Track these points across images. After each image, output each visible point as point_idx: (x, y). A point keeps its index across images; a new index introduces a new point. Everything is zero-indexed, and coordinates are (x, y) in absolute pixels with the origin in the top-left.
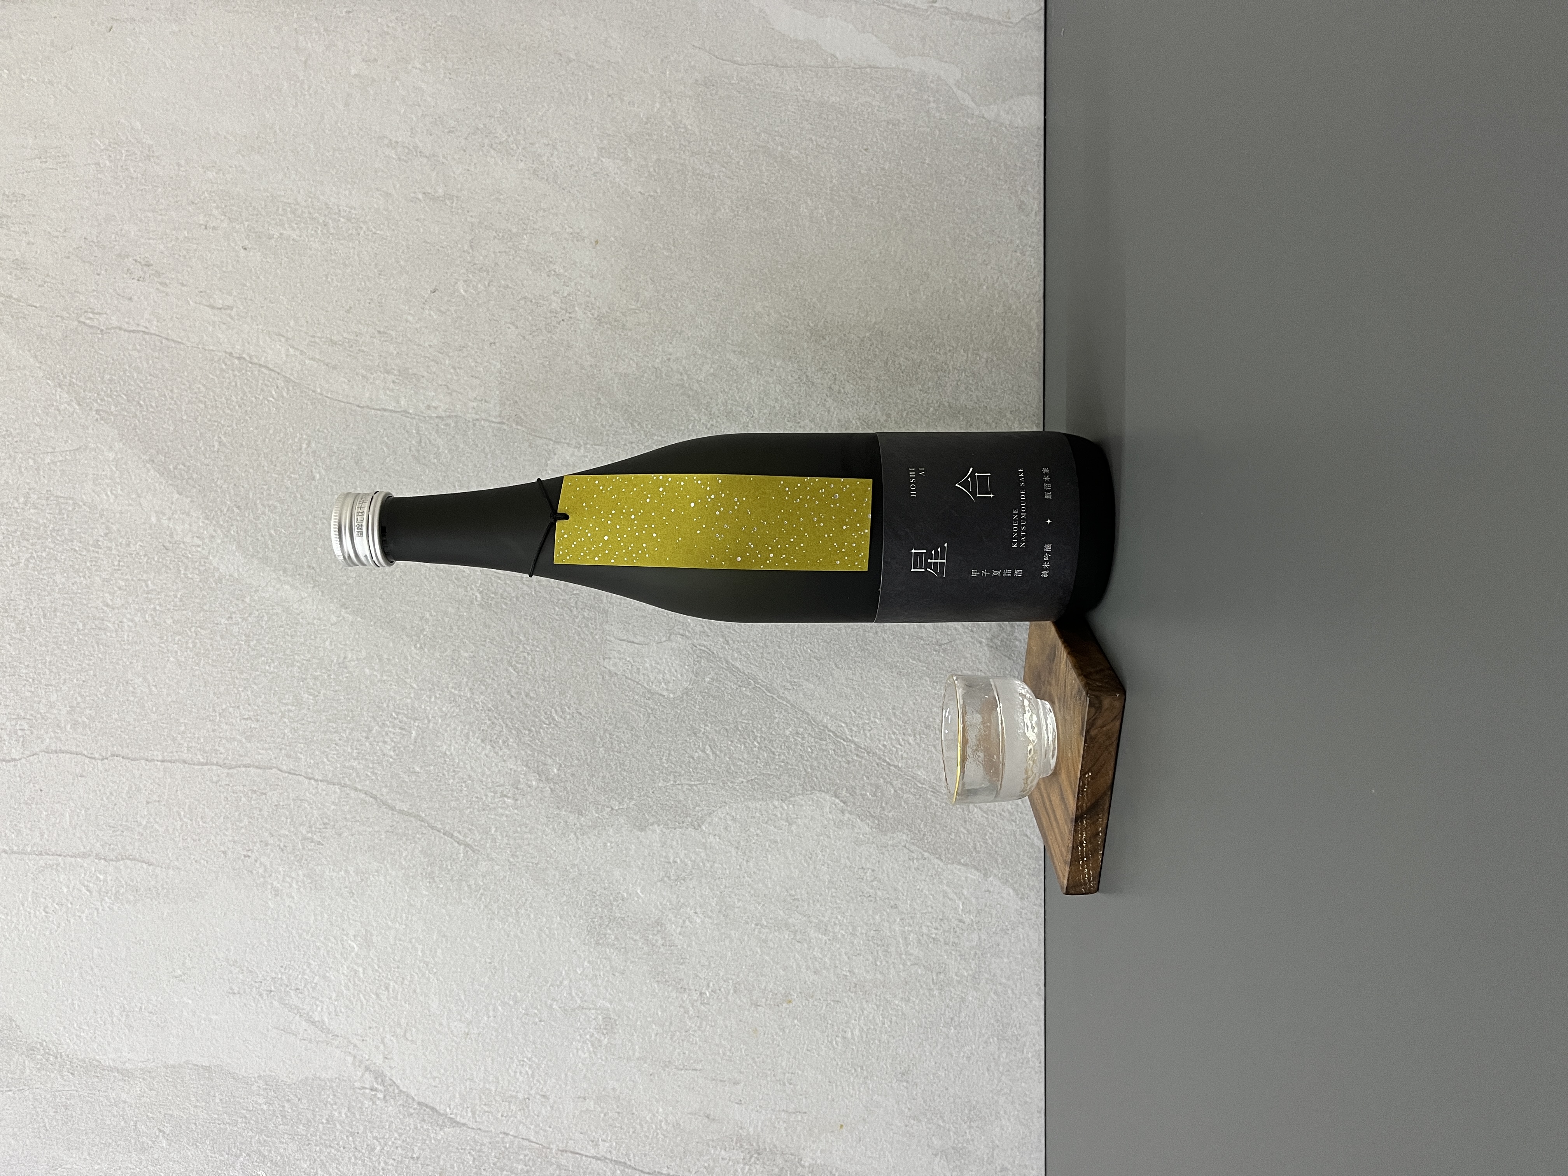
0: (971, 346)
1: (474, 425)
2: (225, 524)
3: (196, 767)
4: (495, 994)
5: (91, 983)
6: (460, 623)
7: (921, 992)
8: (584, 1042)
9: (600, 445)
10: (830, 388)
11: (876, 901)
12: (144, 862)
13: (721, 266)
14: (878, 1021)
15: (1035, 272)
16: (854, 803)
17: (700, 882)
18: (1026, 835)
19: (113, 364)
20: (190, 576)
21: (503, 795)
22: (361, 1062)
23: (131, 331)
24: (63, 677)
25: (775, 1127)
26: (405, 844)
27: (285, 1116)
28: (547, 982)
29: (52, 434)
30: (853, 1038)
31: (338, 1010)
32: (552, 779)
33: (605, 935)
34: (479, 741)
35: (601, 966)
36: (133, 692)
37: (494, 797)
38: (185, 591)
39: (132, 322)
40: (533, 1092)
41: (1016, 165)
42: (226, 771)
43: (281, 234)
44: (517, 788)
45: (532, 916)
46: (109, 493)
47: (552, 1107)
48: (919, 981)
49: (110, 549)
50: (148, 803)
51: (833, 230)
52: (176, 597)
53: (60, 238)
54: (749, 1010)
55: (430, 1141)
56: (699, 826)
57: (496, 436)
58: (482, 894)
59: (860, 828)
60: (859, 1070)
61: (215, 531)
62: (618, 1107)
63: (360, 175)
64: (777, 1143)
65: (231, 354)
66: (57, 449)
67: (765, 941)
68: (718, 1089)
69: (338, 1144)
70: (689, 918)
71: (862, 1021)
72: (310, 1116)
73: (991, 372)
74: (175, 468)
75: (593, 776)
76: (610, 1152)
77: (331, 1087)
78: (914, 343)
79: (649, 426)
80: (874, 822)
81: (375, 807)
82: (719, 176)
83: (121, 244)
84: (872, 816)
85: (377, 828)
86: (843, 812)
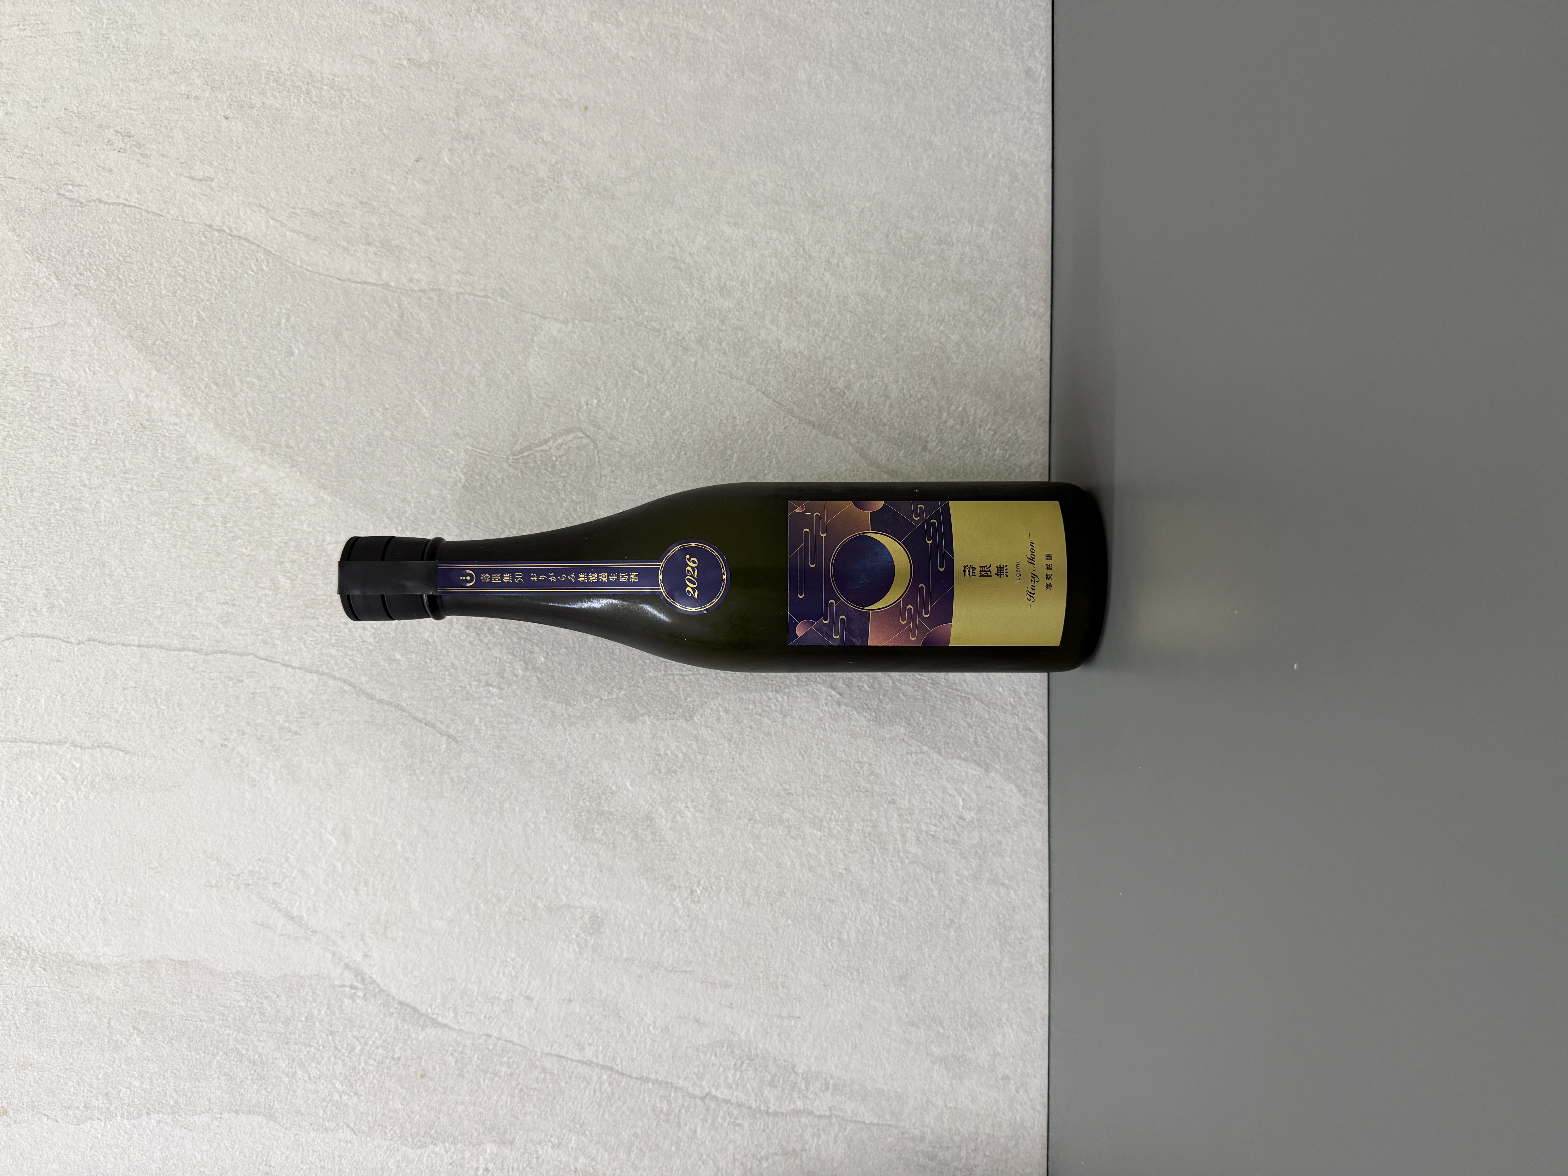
0: (977, 217)
1: (458, 298)
2: (203, 402)
3: (172, 652)
4: (477, 891)
5: (65, 874)
6: (443, 506)
7: (920, 892)
8: (570, 942)
9: (589, 321)
10: (828, 261)
11: (873, 796)
12: (120, 749)
13: (715, 132)
14: (875, 922)
15: (1043, 140)
16: (851, 695)
17: (691, 775)
18: (1030, 730)
19: (92, 237)
20: (167, 455)
21: (488, 684)
22: (340, 959)
23: (110, 204)
24: (40, 559)
25: (767, 1032)
26: (385, 734)
27: (262, 1014)
28: (531, 879)
29: (30, 309)
30: (849, 939)
31: (317, 905)
32: (539, 668)
33: (593, 830)
34: (463, 628)
35: (588, 862)
36: (109, 575)
37: (478, 687)
38: (161, 470)
39: (112, 194)
40: (516, 993)
41: (1023, 30)
42: (205, 657)
43: (263, 103)
44: (503, 678)
45: (517, 809)
46: (87, 369)
47: (536, 1009)
48: (918, 881)
49: (87, 427)
50: (124, 689)
51: (832, 96)
52: (153, 477)
53: (40, 108)
54: (741, 910)
55: (412, 1041)
56: (691, 717)
57: (480, 310)
58: (465, 787)
59: (856, 721)
60: (855, 973)
61: (193, 409)
62: (604, 1010)
63: (344, 41)
64: (770, 1049)
65: (210, 226)
66: (36, 325)
67: (758, 837)
68: (709, 992)
69: (318, 1043)
70: (680, 812)
71: (858, 922)
72: (289, 1013)
73: (996, 245)
74: (154, 344)
75: (582, 665)
76: (597, 1056)
77: (310, 985)
78: (916, 214)
79: (640, 301)
80: (871, 715)
81: (354, 696)
82: (713, 40)
83: (102, 113)
84: (869, 708)
85: (356, 718)
86: (839, 704)
